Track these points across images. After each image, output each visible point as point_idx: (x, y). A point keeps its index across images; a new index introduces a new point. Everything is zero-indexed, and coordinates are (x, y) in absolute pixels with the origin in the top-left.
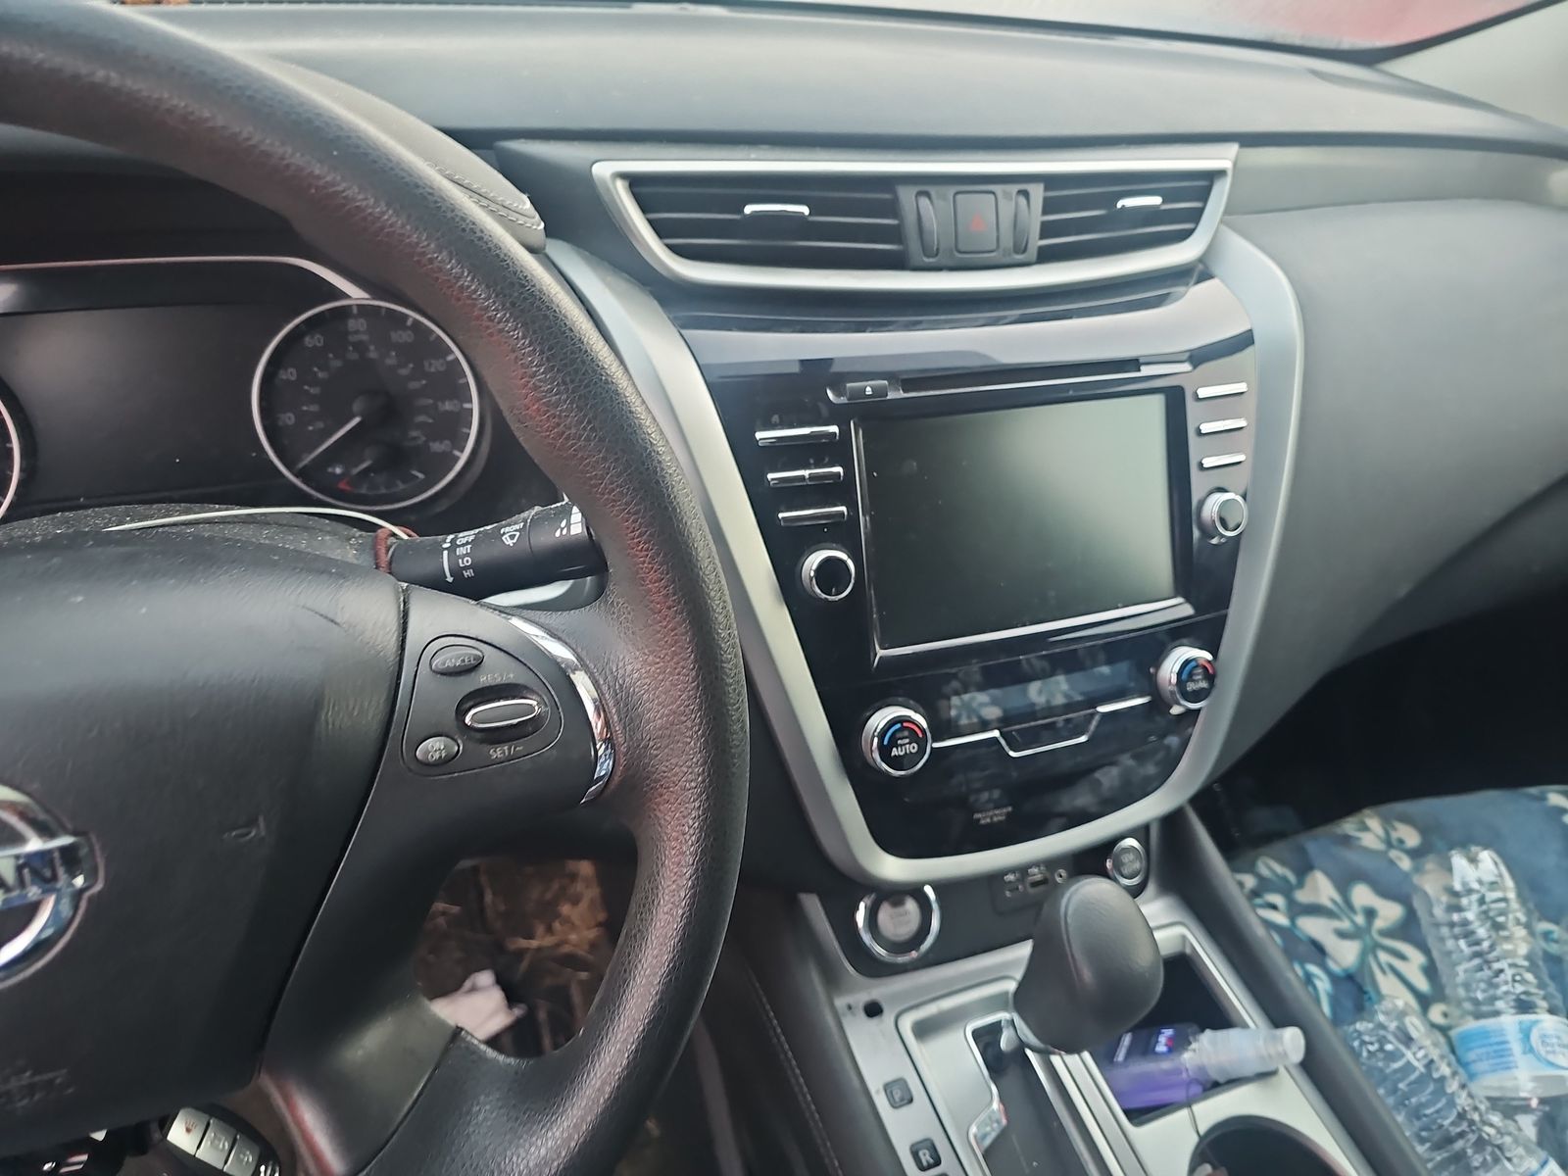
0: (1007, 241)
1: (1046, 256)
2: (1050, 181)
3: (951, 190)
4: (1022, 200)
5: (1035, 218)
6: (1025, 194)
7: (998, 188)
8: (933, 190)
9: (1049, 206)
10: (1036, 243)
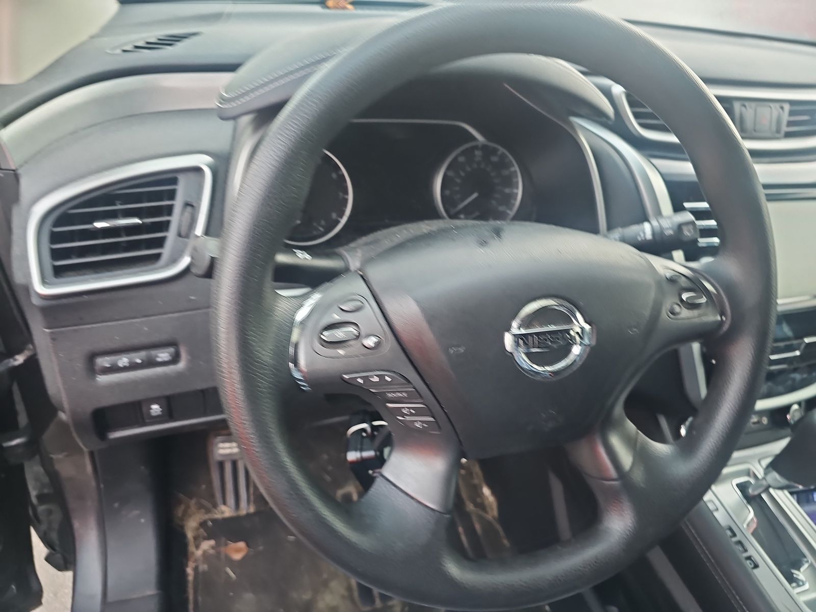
0: (774, 128)
1: (789, 135)
2: (792, 103)
3: (753, 104)
4: (781, 110)
5: (786, 117)
6: (782, 108)
7: (772, 105)
8: (747, 104)
9: (792, 113)
10: (785, 129)
